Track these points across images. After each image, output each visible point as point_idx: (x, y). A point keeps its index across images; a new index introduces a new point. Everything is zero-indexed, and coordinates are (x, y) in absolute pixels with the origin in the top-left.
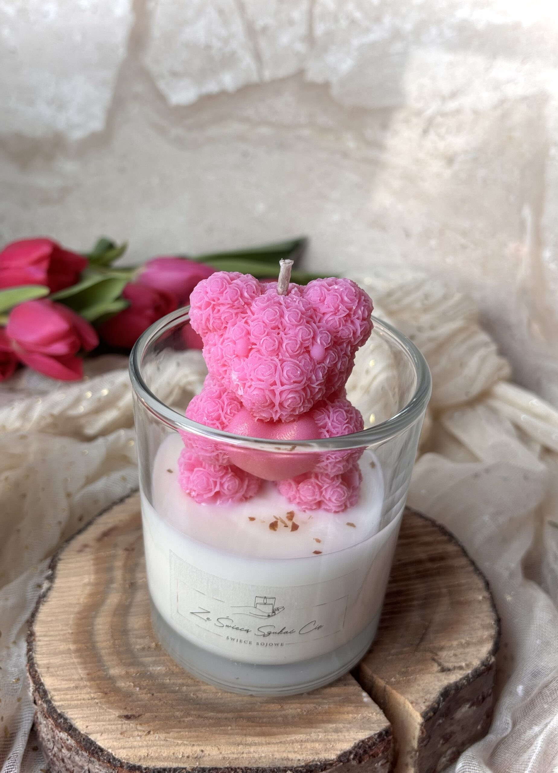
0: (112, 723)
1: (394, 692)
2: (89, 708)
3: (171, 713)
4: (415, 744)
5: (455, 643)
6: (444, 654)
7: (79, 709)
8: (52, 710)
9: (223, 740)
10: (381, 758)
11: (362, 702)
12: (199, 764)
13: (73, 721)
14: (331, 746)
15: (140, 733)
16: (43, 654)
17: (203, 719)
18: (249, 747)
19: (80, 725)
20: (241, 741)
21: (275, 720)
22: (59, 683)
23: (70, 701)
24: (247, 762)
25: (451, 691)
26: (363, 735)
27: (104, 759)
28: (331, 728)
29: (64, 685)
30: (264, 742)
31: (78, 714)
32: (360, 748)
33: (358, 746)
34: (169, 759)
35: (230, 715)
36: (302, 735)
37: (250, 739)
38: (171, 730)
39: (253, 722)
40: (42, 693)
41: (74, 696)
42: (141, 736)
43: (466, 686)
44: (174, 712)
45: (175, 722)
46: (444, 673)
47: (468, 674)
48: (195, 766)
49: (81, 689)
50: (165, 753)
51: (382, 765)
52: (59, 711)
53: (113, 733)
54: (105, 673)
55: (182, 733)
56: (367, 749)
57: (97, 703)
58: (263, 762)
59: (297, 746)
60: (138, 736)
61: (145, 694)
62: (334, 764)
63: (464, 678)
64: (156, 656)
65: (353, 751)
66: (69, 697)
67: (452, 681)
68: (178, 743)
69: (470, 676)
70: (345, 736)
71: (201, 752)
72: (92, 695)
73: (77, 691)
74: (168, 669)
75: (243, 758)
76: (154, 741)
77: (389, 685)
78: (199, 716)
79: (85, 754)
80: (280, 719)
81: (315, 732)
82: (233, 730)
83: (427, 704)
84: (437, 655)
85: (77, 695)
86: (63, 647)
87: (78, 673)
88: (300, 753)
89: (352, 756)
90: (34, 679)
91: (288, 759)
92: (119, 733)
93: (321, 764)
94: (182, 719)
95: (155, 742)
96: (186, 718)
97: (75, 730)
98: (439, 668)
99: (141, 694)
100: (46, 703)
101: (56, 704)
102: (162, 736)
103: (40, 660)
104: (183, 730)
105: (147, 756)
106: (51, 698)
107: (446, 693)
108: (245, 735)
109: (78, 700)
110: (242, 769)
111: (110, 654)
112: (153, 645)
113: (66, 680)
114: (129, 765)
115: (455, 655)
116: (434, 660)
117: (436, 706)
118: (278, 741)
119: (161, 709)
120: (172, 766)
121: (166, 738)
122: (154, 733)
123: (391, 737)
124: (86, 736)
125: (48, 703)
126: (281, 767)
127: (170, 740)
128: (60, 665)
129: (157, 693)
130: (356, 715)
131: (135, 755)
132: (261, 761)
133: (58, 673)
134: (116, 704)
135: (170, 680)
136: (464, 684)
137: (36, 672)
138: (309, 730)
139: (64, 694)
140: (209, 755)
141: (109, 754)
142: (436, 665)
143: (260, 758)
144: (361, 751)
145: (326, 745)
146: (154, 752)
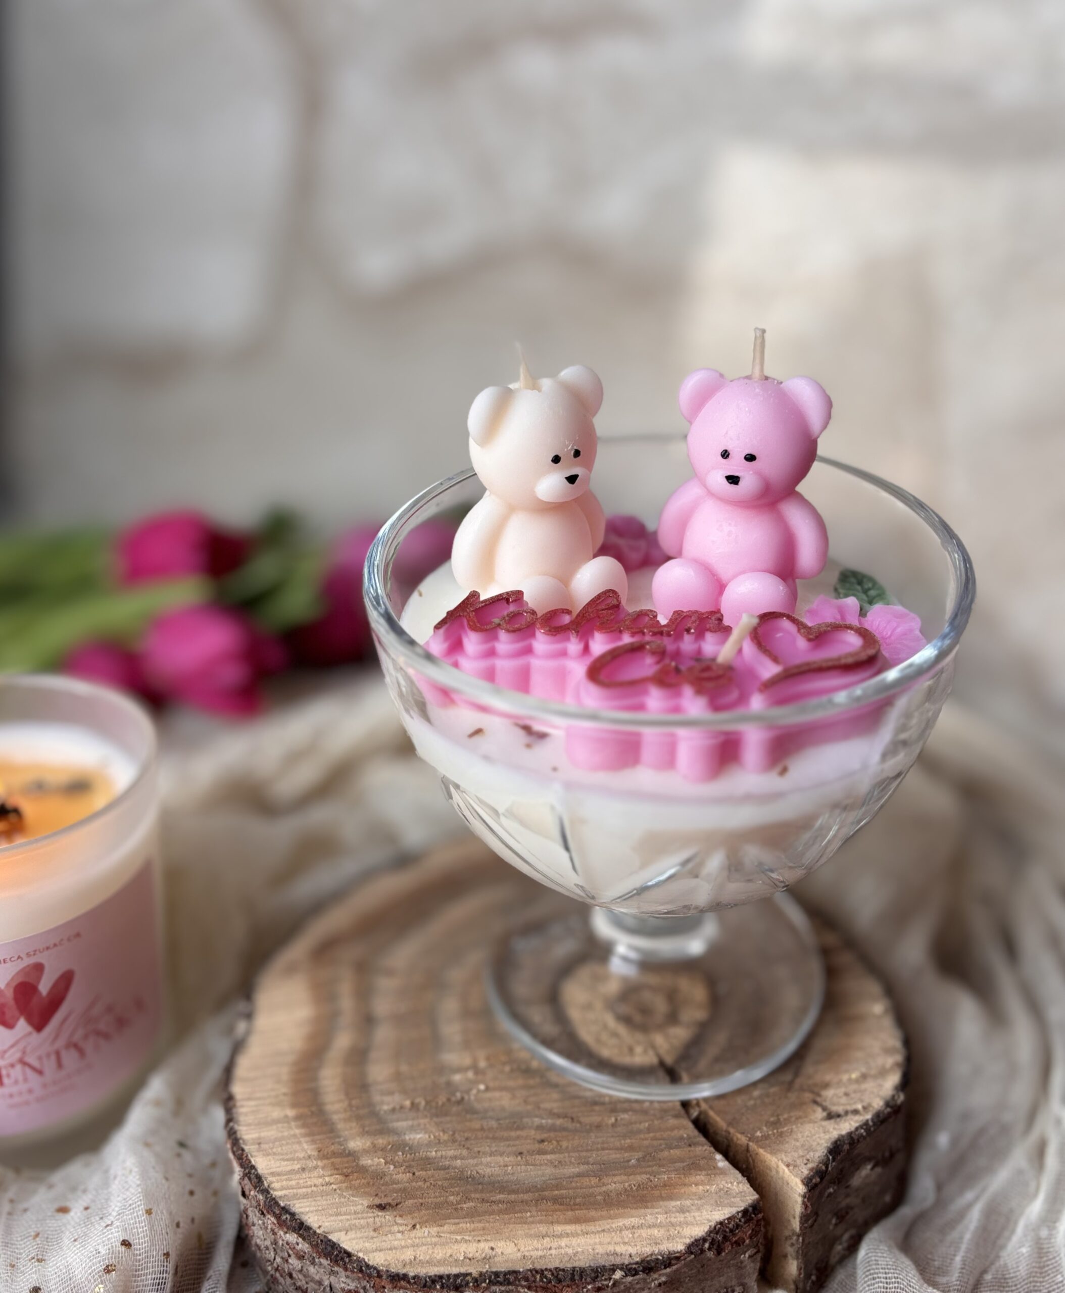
0: (360, 1216)
1: (761, 1151)
2: (324, 1198)
3: (442, 1198)
4: (796, 1225)
5: (845, 1077)
6: (829, 1093)
7: (310, 1199)
8: (272, 1203)
9: (521, 1230)
10: (749, 1247)
11: (715, 1167)
12: (490, 1267)
13: (303, 1216)
14: (676, 1232)
15: (401, 1229)
16: (249, 1125)
17: (489, 1204)
18: (559, 1240)
19: (312, 1220)
20: (547, 1233)
21: (592, 1200)
22: (278, 1164)
23: (296, 1188)
24: (558, 1262)
25: (843, 1146)
26: (721, 1214)
27: (354, 1268)
28: (673, 1207)
29: (286, 1166)
30: (579, 1232)
31: (309, 1206)
32: (717, 1233)
33: (714, 1231)
34: (446, 1262)
35: (526, 1197)
36: (633, 1220)
37: (559, 1229)
38: (444, 1222)
39: (561, 1204)
40: (255, 1180)
41: (301, 1181)
42: (402, 1232)
43: (864, 1138)
44: (447, 1197)
45: (449, 1211)
46: (832, 1121)
47: (867, 1121)
48: (485, 1270)
49: (310, 1171)
50: (439, 1253)
51: (750, 1257)
52: (282, 1204)
53: (363, 1231)
54: (342, 1147)
55: (461, 1225)
56: (728, 1234)
57: (335, 1190)
58: (579, 1260)
59: (627, 1234)
60: (399, 1232)
61: (403, 1173)
62: (682, 1258)
63: (861, 1127)
64: (413, 1119)
65: (709, 1238)
66: (293, 1183)
67: (844, 1132)
68: (456, 1239)
69: (871, 1123)
70: (694, 1217)
71: (491, 1251)
72: (327, 1179)
73: (304, 1175)
74: (432, 1137)
75: (551, 1255)
76: (422, 1238)
77: (753, 1142)
78: (483, 1200)
79: (325, 1262)
80: (599, 1198)
81: (650, 1214)
82: (534, 1217)
83: (810, 1165)
84: (819, 1095)
85: (305, 1180)
86: (276, 1113)
87: (303, 1150)
88: (633, 1244)
89: (707, 1245)
90: (241, 1161)
91: (615, 1254)
92: (371, 1229)
93: (663, 1257)
94: (459, 1206)
95: (424, 1239)
96: (465, 1203)
97: (308, 1228)
98: (825, 1114)
99: (396, 1174)
100: (262, 1194)
101: (276, 1194)
102: (434, 1230)
103: (247, 1133)
104: (462, 1220)
105: (415, 1259)
106: (269, 1186)
107: (836, 1149)
108: (552, 1223)
109: (307, 1187)
110: (550, 1270)
111: (346, 1120)
112: (408, 1103)
113: (287, 1160)
114: (389, 1273)
115: (846, 1094)
116: (815, 1102)
117: (824, 1168)
118: (600, 1229)
119: (428, 1193)
120: (450, 1272)
121: (438, 1233)
122: (421, 1228)
123: (760, 1216)
124: (325, 1237)
125: (265, 1193)
126: (607, 1265)
127: (445, 1235)
128: (277, 1139)
129: (419, 1171)
130: (708, 1187)
131: (397, 1260)
132: (577, 1258)
133: (274, 1150)
134: (363, 1190)
135: (436, 1151)
136: (862, 1134)
137: (243, 1150)
138: (641, 1211)
139: (286, 1180)
140: (502, 1253)
141: (359, 1260)
142: (819, 1110)
143: (575, 1254)
144: (719, 1237)
145: (668, 1231)
146: (424, 1253)
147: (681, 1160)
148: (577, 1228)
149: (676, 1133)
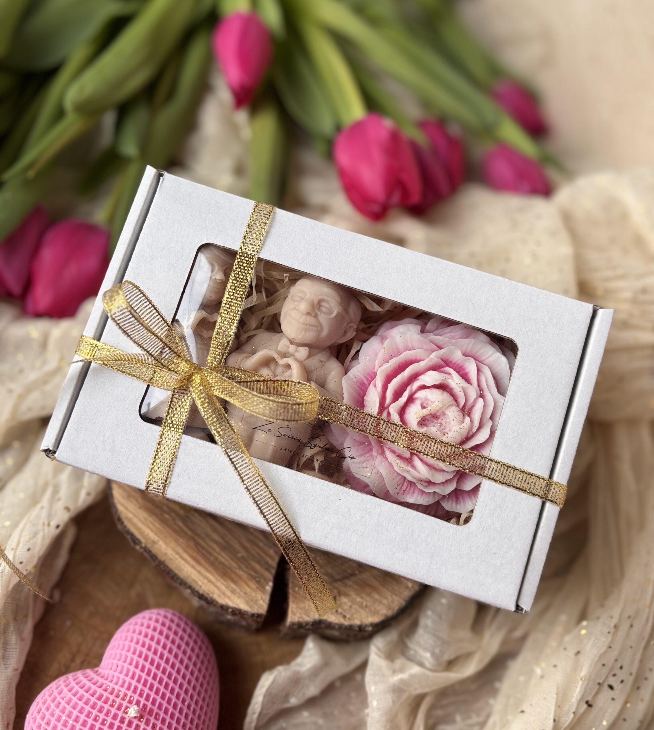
5: (359, 599)
6: (344, 600)
9: (173, 544)
11: (264, 587)
12: (151, 547)
14: (224, 597)
15: (136, 504)
17: (174, 523)
18: (182, 560)
20: (180, 553)
24: (174, 567)
25: (322, 624)
26: (243, 606)
28: (232, 588)
33: (236, 609)
34: (139, 531)
35: (189, 533)
36: (213, 578)
37: (185, 556)
38: (152, 516)
39: (197, 547)
45: (159, 513)
47: (345, 624)
48: (148, 546)
50: (140, 525)
55: (156, 522)
56: (241, 614)
58: (182, 573)
59: (206, 581)
62: (217, 607)
63: (338, 624)
67: (329, 620)
68: (150, 526)
69: (344, 626)
70: (234, 598)
71: (157, 541)
75: (175, 561)
76: (140, 514)
78: (174, 519)
80: (212, 558)
81: (221, 582)
82: (182, 543)
83: (301, 620)
84: (340, 596)
88: (204, 585)
89: (230, 610)
91: (196, 582)
92: (127, 494)
93: (211, 599)
94: (163, 514)
96: (167, 515)
102: (145, 515)
104: (158, 520)
107: (317, 623)
108: (185, 551)
110: (168, 568)
114: (119, 516)
115: (350, 607)
116: (335, 598)
117: (304, 625)
118: (198, 570)
120: (137, 536)
121: (146, 518)
126: (188, 584)
127: (148, 521)
130: (252, 592)
136: (335, 627)
138: (219, 578)
140: (159, 546)
143: (182, 570)
144: (237, 612)
146: (135, 520)
147: (256, 571)
148: (192, 562)
149: (268, 559)
